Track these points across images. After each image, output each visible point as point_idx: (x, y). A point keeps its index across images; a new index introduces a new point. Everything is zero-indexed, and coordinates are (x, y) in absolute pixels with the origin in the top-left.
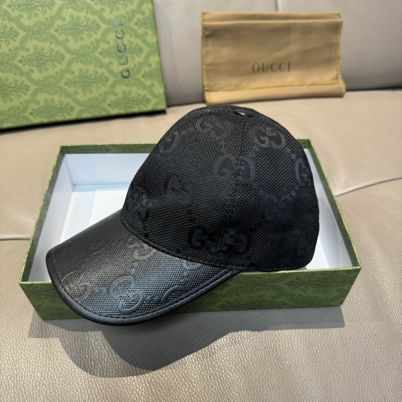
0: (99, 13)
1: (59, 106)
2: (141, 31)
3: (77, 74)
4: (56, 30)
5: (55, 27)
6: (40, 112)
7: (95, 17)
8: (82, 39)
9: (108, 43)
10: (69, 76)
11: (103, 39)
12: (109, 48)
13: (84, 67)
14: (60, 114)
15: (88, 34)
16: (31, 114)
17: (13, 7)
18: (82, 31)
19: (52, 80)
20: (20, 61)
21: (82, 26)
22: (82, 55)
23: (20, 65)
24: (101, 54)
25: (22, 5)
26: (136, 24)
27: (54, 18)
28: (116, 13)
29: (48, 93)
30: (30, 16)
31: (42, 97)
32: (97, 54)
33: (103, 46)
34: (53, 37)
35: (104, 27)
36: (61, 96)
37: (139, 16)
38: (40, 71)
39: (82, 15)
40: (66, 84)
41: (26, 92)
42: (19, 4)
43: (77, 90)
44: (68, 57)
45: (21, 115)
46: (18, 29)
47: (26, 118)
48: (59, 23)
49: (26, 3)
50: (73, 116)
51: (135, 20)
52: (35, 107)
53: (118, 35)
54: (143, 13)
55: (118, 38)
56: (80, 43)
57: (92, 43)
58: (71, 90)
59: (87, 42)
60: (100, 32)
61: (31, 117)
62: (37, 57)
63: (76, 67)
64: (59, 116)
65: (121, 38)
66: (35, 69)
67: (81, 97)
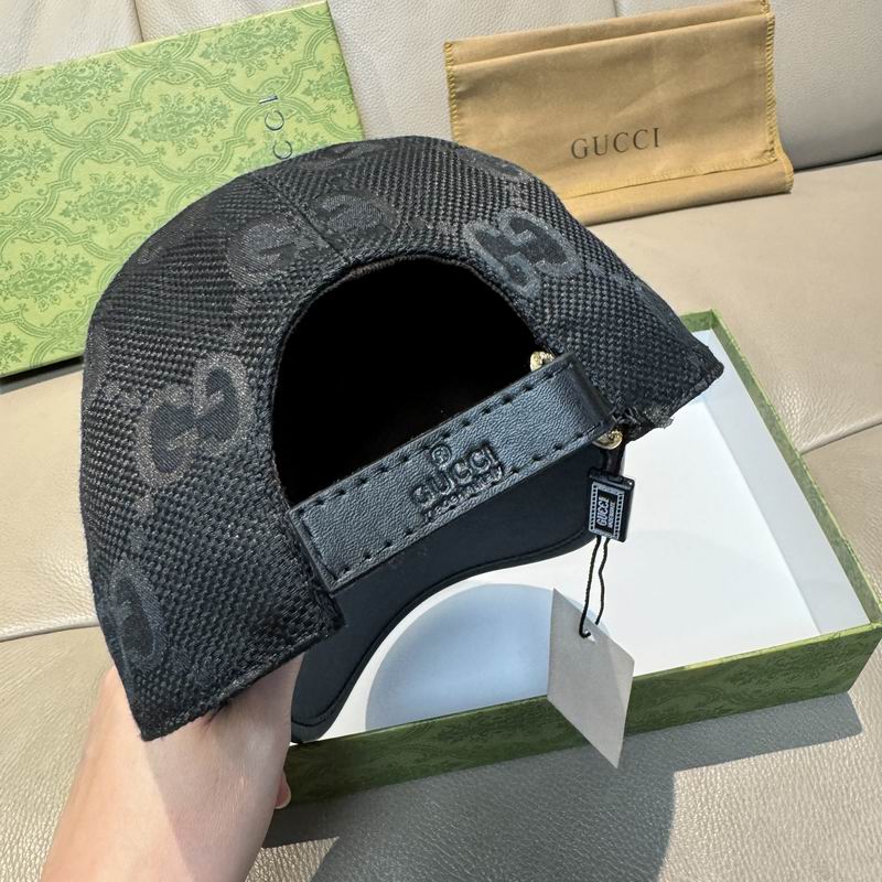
0: (223, 81)
2: (320, 106)
4: (134, 134)
5: (132, 126)
7: (216, 91)
8: (193, 143)
9: (251, 142)
11: (239, 136)
12: (254, 154)
15: (205, 130)
17: (34, 100)
18: (191, 125)
20: (65, 213)
21: (189, 116)
22: (195, 181)
23: (67, 221)
25: (54, 91)
26: (307, 92)
27: (127, 107)
28: (259, 76)
30: (74, 110)
32: (228, 172)
34: (130, 149)
35: (237, 109)
37: (311, 74)
38: (111, 227)
39: (187, 90)
41: (87, 279)
42: (46, 90)
44: (168, 188)
46: (50, 144)
48: (138, 116)
49: (62, 85)
51: (304, 84)
53: (270, 122)
54: (320, 66)
55: (271, 128)
56: (190, 153)
57: (215, 147)
59: (204, 148)
60: (230, 122)
62: (101, 197)
65: (278, 128)
66: (98, 224)
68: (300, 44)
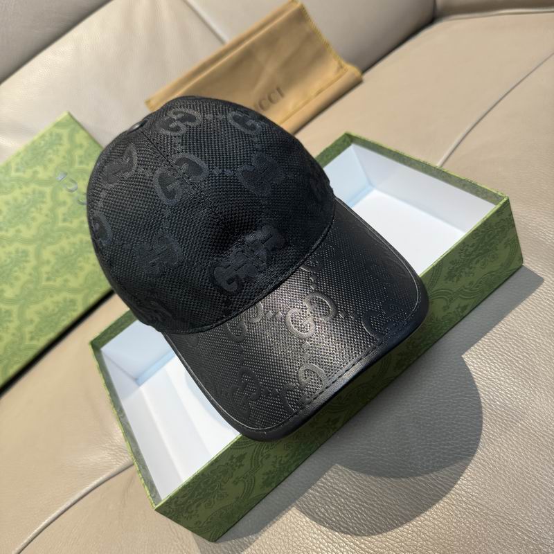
0: (34, 179)
1: (57, 310)
3: (53, 260)
6: (41, 330)
7: (33, 186)
8: (34, 219)
9: (64, 203)
10: (46, 269)
11: (58, 203)
12: (69, 209)
13: (55, 248)
14: (64, 317)
15: (37, 209)
16: (32, 339)
18: (28, 210)
19: (31, 286)
21: (24, 206)
22: (44, 238)
24: (65, 220)
26: (81, 162)
28: (51, 167)
29: (36, 303)
31: (32, 312)
32: (61, 224)
33: (61, 211)
35: (48, 190)
36: (52, 296)
37: (79, 153)
38: (12, 285)
39: (17, 193)
40: (48, 279)
41: (11, 319)
43: (65, 277)
44: (31, 249)
45: (22, 347)
47: (30, 348)
50: (80, 309)
51: (77, 159)
52: (30, 328)
53: (69, 188)
54: (81, 146)
55: (71, 191)
57: (47, 216)
58: (59, 282)
59: (41, 219)
60: (48, 199)
61: (34, 343)
63: (47, 254)
64: (64, 320)
65: (76, 189)
66: (4, 286)
67: (74, 283)
68: (65, 140)
